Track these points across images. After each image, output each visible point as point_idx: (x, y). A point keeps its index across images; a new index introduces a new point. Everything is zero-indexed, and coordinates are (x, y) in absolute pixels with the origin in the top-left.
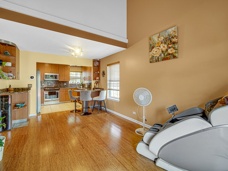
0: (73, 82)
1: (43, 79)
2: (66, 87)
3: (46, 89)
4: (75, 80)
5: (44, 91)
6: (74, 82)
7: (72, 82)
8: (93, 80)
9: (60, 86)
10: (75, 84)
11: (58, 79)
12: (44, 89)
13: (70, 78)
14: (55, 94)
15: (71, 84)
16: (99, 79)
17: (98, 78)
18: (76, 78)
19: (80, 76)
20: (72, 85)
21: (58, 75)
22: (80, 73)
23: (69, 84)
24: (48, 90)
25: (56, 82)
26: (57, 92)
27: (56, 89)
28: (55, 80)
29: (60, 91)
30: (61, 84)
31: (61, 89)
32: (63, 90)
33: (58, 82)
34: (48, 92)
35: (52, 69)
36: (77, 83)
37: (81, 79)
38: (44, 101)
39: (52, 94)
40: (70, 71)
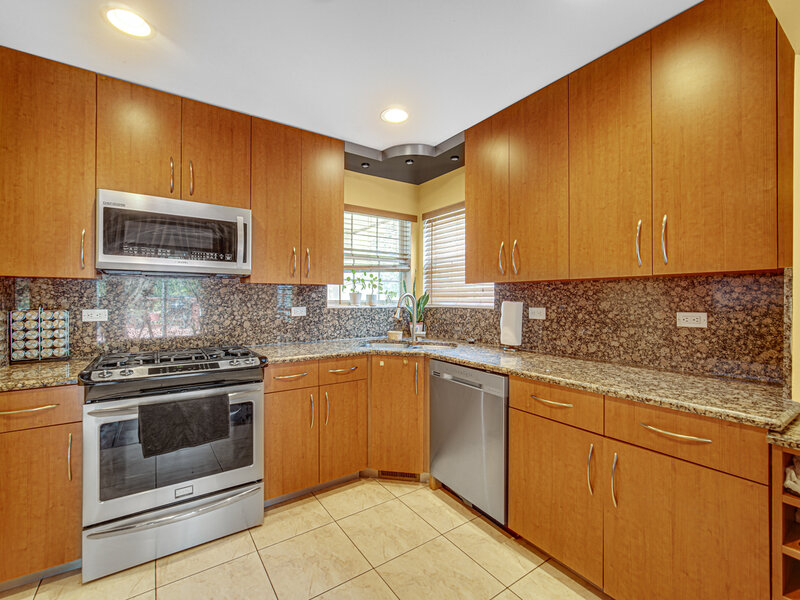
0: (355, 296)
1: (86, 252)
2: (302, 336)
3: (115, 373)
4: (368, 275)
6: (364, 298)
7: (346, 296)
9: (256, 327)
10: (372, 313)
11: (247, 267)
12: (83, 382)
13: (347, 262)
15: (338, 314)
18: (374, 263)
20: (354, 314)
21: (242, 217)
22: (396, 222)
23: (329, 306)
24: (144, 392)
25: (219, 295)
26: (234, 395)
27: (224, 365)
28: (214, 275)
29: (266, 387)
30: (269, 312)
31: (275, 364)
32: (301, 383)
33: (243, 293)
34: (136, 416)
35: (186, 158)
36: (381, 301)
37: (406, 268)
38: (85, 533)
39: (188, 432)
40: (346, 202)
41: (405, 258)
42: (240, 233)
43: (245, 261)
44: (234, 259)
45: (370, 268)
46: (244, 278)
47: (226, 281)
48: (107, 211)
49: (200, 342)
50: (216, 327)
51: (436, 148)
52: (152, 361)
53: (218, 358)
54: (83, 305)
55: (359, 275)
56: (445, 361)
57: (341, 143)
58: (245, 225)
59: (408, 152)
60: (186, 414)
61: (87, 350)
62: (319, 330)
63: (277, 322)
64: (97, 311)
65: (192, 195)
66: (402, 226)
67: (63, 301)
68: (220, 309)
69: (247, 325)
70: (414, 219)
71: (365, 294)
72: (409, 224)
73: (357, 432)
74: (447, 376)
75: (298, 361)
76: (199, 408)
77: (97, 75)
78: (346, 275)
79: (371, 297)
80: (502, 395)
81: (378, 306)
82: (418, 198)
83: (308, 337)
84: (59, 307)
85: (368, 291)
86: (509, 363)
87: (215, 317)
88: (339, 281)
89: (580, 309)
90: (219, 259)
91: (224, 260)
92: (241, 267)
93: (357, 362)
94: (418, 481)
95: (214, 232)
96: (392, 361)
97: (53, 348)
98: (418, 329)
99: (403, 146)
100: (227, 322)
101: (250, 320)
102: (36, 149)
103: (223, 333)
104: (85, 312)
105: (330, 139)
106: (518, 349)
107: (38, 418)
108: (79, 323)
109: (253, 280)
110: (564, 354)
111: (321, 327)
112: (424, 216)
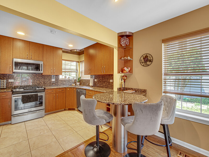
0: (65, 77)
1: (11, 69)
2: (54, 85)
3: (18, 90)
4: (68, 73)
5: (12, 94)
6: (67, 77)
7: (64, 77)
8: (119, 72)
9: (44, 83)
10: (69, 81)
11: (42, 72)
12: (12, 91)
13: (63, 70)
14: (36, 100)
15: (62, 81)
16: (131, 71)
17: (127, 70)
18: (70, 71)
19: (75, 68)
20: (65, 81)
21: (41, 63)
22: (75, 63)
23: (60, 79)
24: (22, 93)
25: (36, 77)
26: (39, 94)
27: (37, 89)
28: (35, 73)
29: (45, 93)
30: (47, 80)
31: (47, 89)
32: (52, 92)
33: (42, 76)
34: (21, 97)
35: (30, 52)
36: (71, 78)
37: (77, 72)
38: (12, 116)
39: (31, 100)
40: (62, 59)
41: (77, 70)
42: (41, 65)
43: (42, 71)
44: (39, 70)
45: (69, 72)
46: (41, 74)
47: (38, 74)
48: (15, 62)
49: (32, 86)
50: (36, 83)
51: (80, 50)
52: (24, 88)
53: (36, 88)
54: (9, 79)
55: (66, 73)
56: (78, 88)
57: (62, 49)
58: (42, 64)
59: (75, 51)
60: (30, 97)
61: (10, 87)
62: (57, 84)
63: (49, 82)
64: (11, 80)
65: (31, 59)
66: (76, 64)
67: (5, 78)
68: (37, 80)
69: (42, 83)
70: (79, 62)
71: (68, 77)
72: (78, 63)
73: (63, 102)
74: (79, 91)
75: (51, 89)
76: (33, 96)
77: (13, 38)
78: (63, 73)
79: (69, 77)
80: (85, 93)
81: (70, 79)
82: (79, 58)
83: (55, 85)
84: (4, 79)
85: (69, 76)
86: (91, 89)
87: (36, 81)
88: (61, 74)
89: (101, 79)
90: (36, 70)
91: (37, 71)
92: (41, 72)
93: (64, 89)
94: (75, 110)
95: (36, 66)
96: (70, 89)
97: (3, 86)
98: (78, 84)
99: (74, 50)
100: (38, 82)
101: (43, 82)
102: (2, 51)
103: (37, 84)
104: (9, 80)
105: (59, 48)
106: (92, 86)
107: (4, 97)
108: (8, 82)
109: (43, 74)
110: (99, 87)
111: (58, 83)
112: (81, 62)
